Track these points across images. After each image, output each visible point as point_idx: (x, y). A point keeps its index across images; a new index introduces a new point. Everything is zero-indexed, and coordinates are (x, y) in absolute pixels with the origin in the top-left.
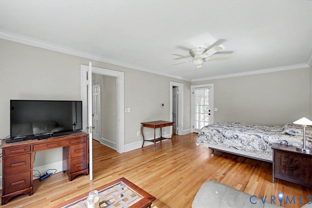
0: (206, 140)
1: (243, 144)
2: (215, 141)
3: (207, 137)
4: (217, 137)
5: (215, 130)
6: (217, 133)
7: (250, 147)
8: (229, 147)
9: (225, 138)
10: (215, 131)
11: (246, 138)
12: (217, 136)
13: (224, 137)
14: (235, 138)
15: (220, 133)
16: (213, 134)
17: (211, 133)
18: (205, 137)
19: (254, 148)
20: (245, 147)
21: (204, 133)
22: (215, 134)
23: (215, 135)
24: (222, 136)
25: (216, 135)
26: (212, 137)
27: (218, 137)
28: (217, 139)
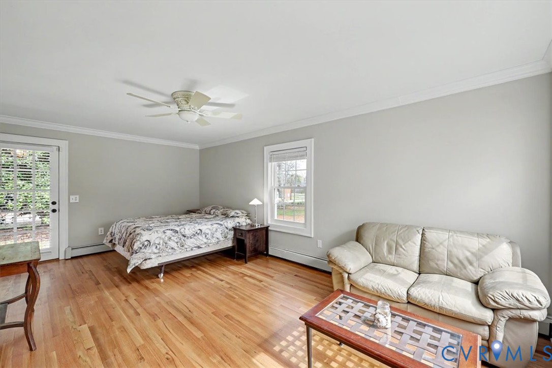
0: (158, 251)
1: (207, 239)
2: (172, 248)
3: (157, 247)
4: (174, 241)
5: (168, 231)
6: (173, 234)
7: (215, 239)
8: (192, 250)
9: (186, 238)
10: (169, 233)
11: (210, 230)
12: (175, 239)
13: (184, 238)
14: (198, 234)
15: (177, 233)
16: (166, 239)
17: (163, 236)
18: (154, 247)
19: (218, 238)
20: (209, 241)
21: (149, 241)
22: (171, 236)
23: (170, 238)
24: (181, 237)
25: (173, 238)
26: (166, 243)
27: (176, 241)
28: (175, 243)
